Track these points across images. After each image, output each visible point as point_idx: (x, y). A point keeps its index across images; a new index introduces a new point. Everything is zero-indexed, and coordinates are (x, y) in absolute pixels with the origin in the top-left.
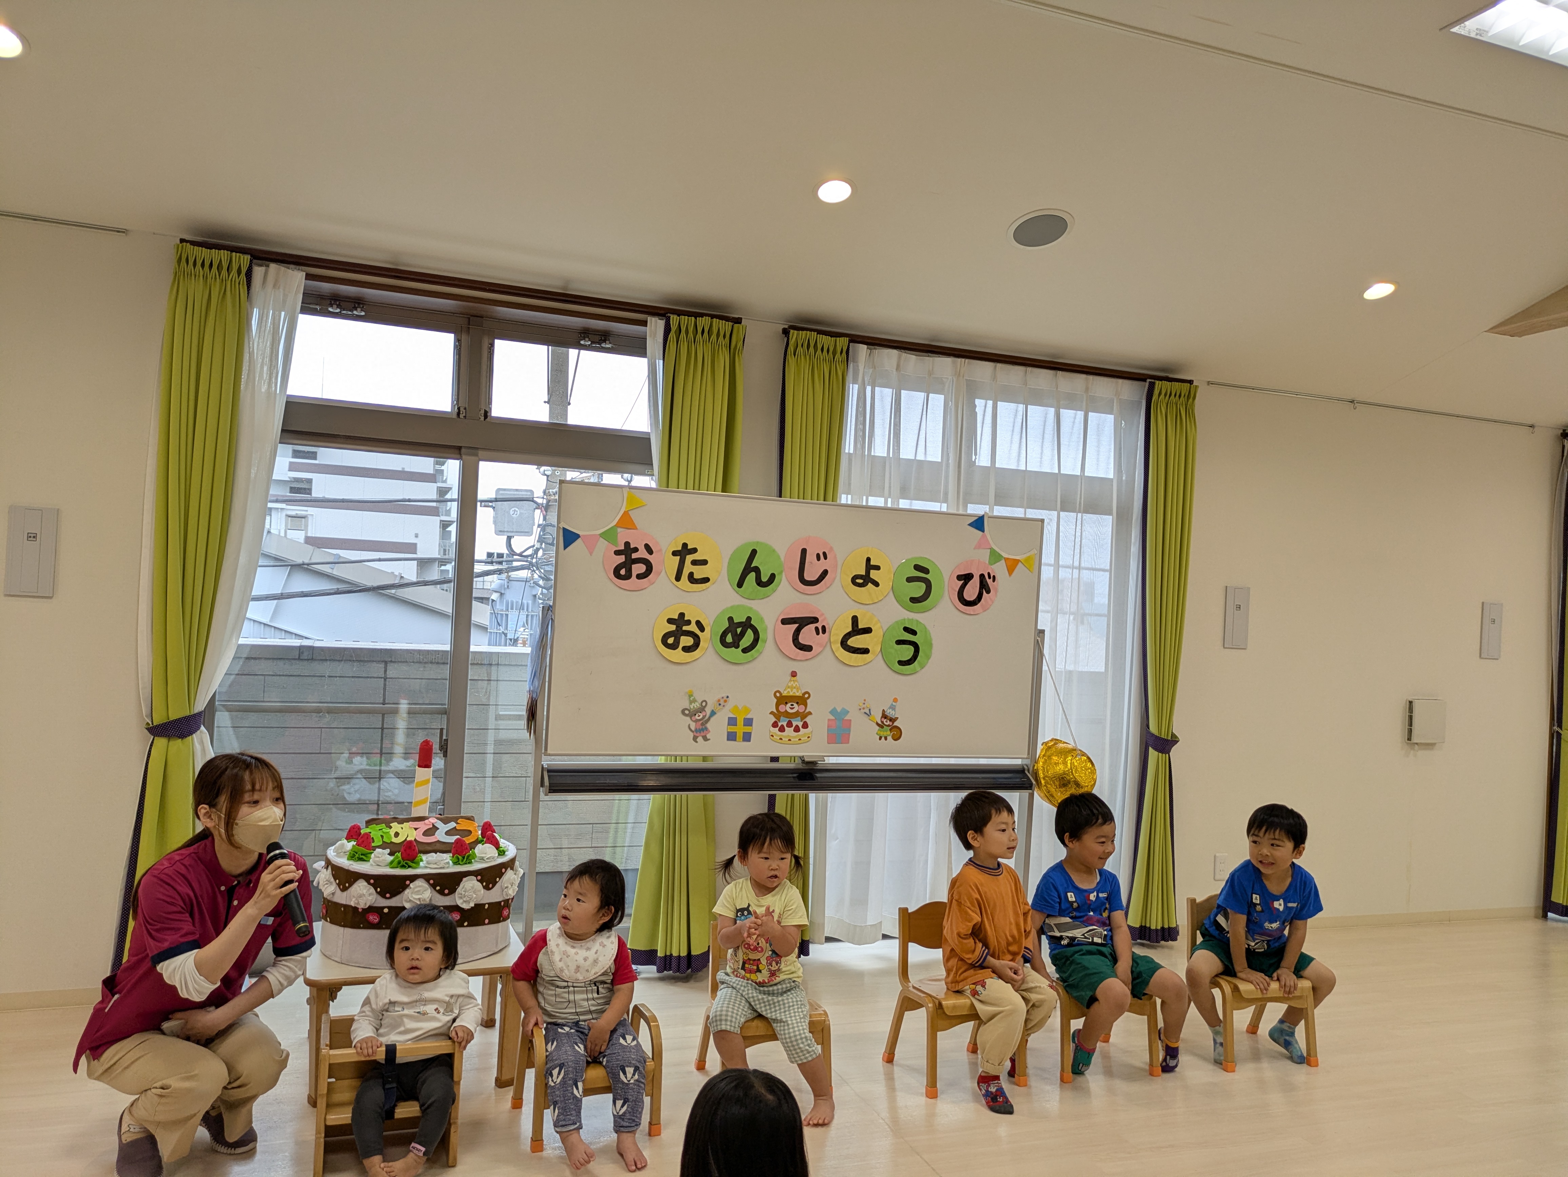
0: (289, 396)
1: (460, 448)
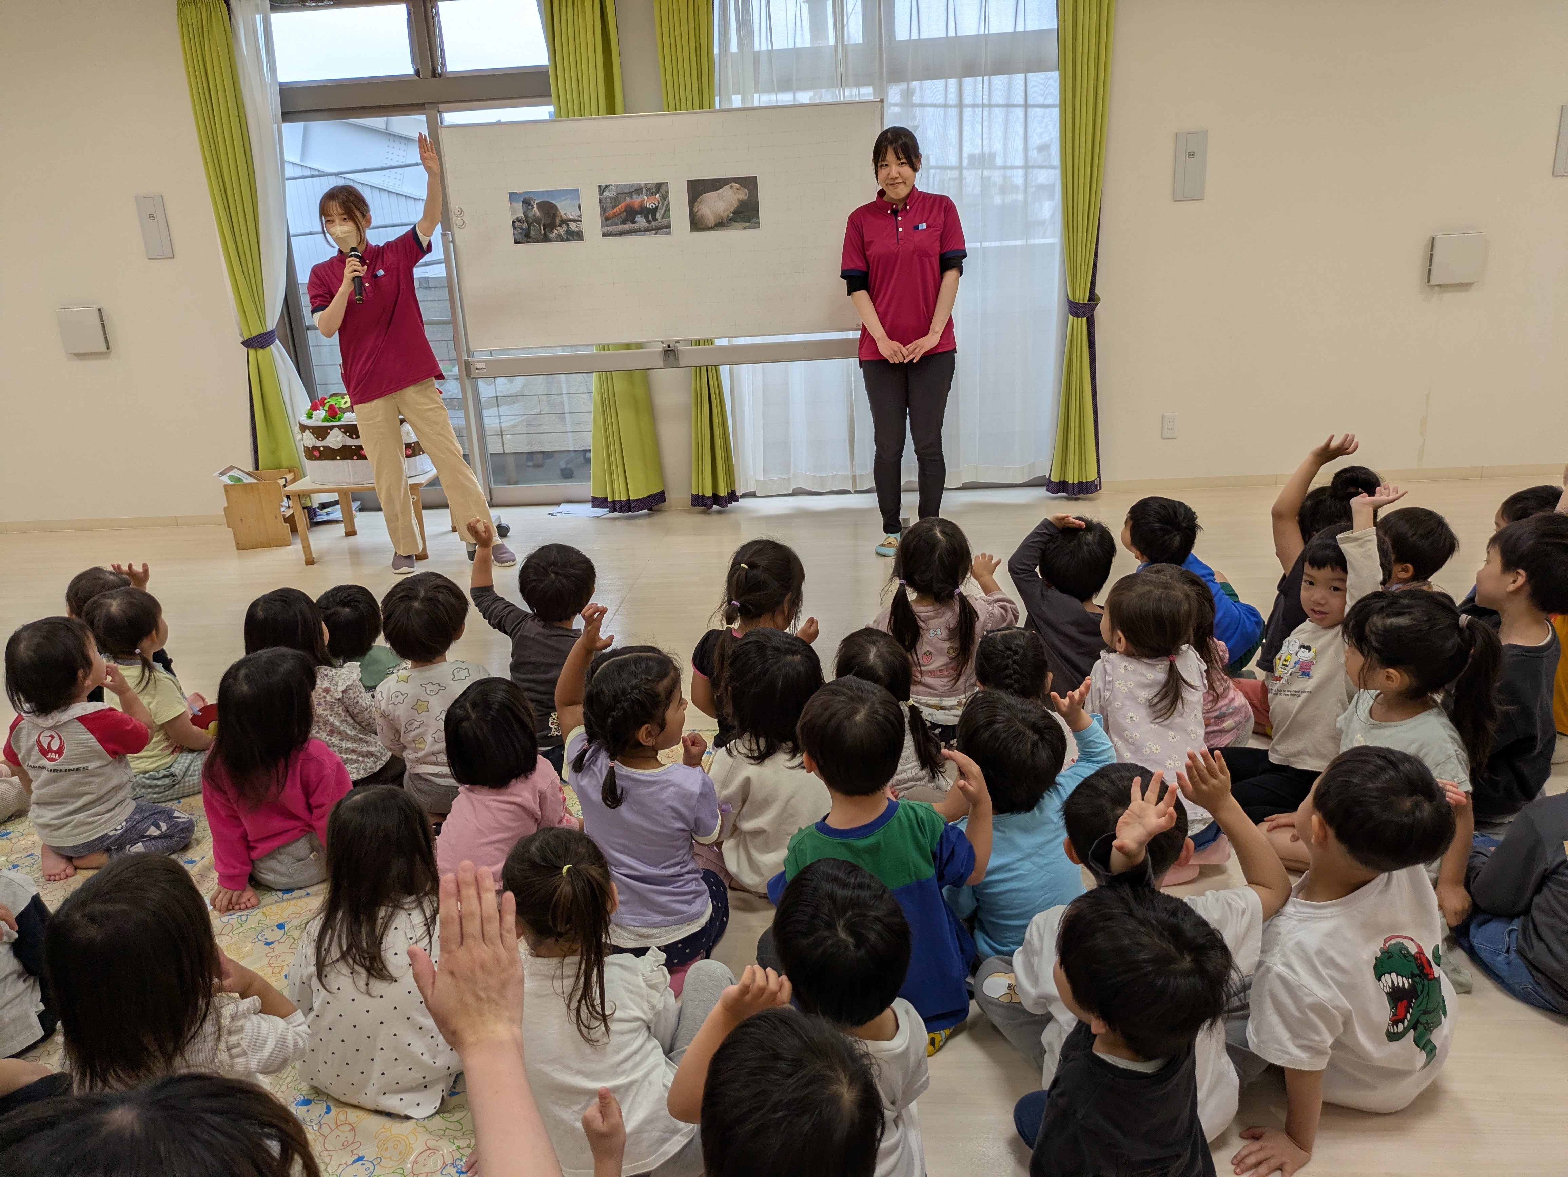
0: (281, 85)
1: (423, 104)
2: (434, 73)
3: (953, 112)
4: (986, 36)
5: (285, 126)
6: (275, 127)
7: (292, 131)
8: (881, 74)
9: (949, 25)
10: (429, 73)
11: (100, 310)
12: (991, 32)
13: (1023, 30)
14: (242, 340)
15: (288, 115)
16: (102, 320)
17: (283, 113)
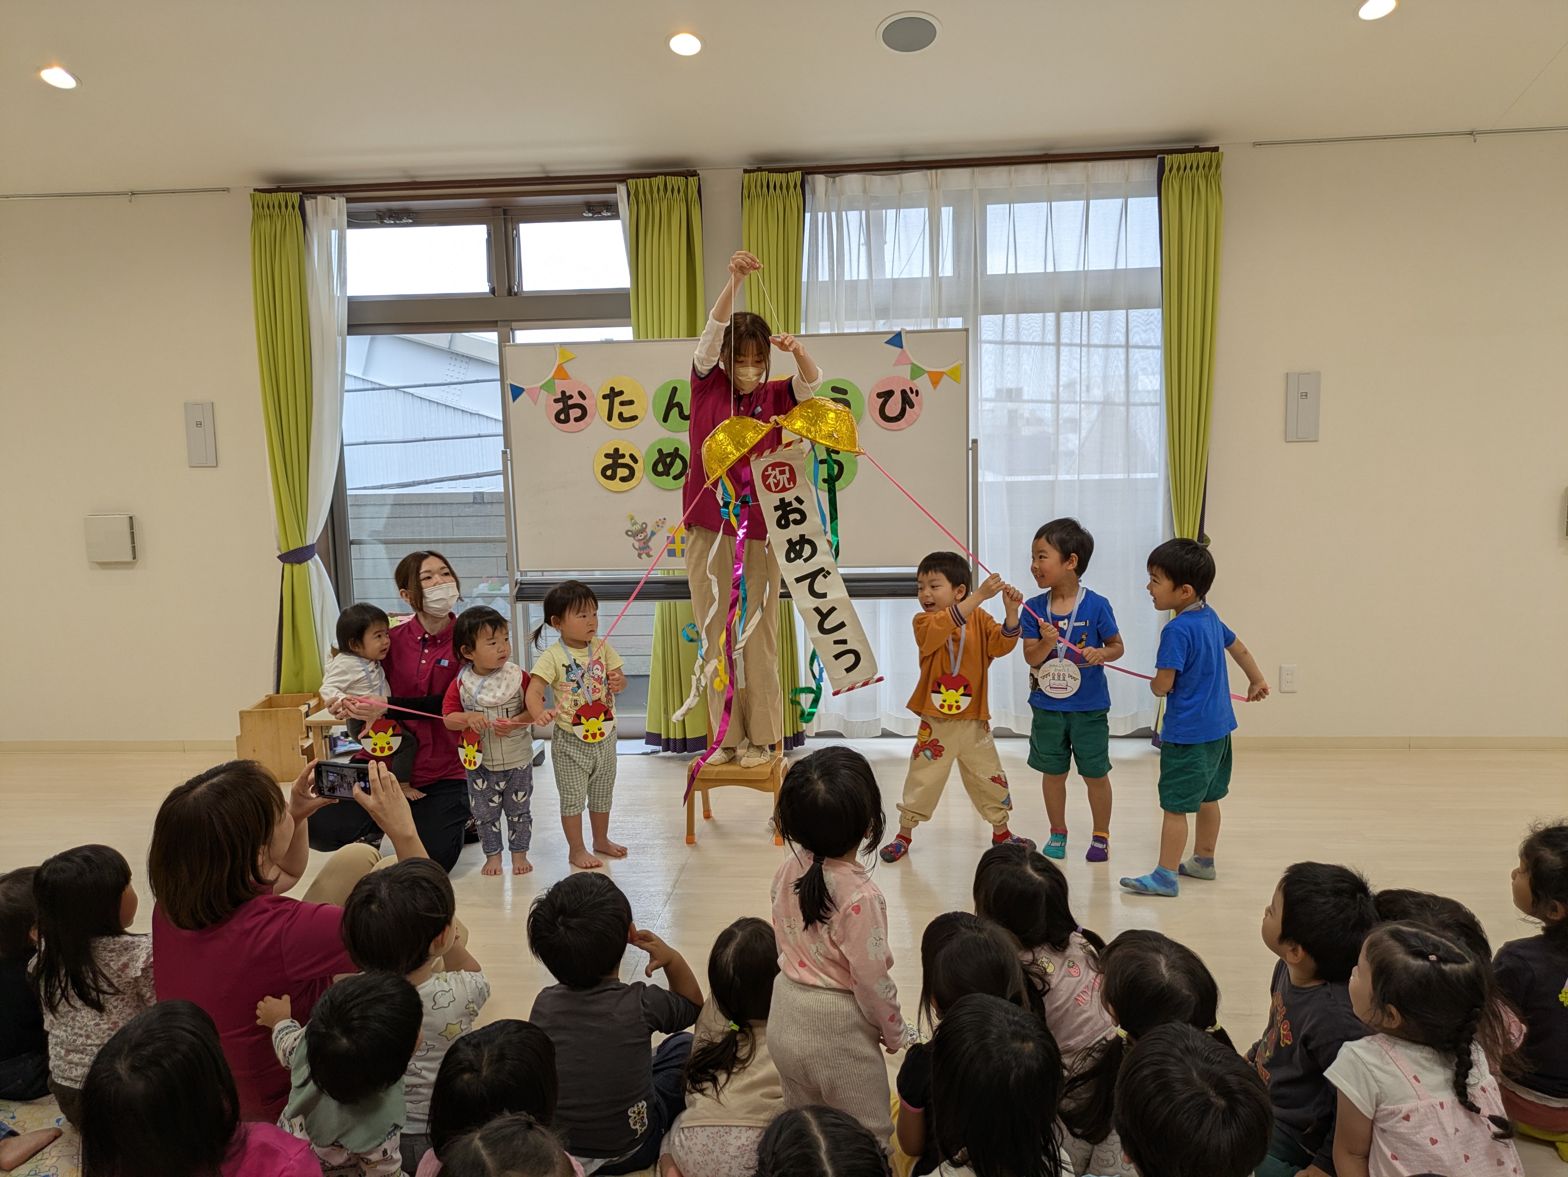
1: (496, 322)
2: (510, 292)
3: (1052, 350)
4: (1086, 273)
5: (349, 339)
6: (339, 339)
7: (357, 345)
8: (976, 305)
9: (1048, 261)
10: (506, 293)
11: (131, 518)
12: (1090, 269)
13: (1124, 267)
14: (279, 553)
15: (354, 328)
16: (132, 528)
17: (349, 326)
